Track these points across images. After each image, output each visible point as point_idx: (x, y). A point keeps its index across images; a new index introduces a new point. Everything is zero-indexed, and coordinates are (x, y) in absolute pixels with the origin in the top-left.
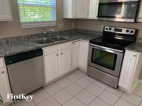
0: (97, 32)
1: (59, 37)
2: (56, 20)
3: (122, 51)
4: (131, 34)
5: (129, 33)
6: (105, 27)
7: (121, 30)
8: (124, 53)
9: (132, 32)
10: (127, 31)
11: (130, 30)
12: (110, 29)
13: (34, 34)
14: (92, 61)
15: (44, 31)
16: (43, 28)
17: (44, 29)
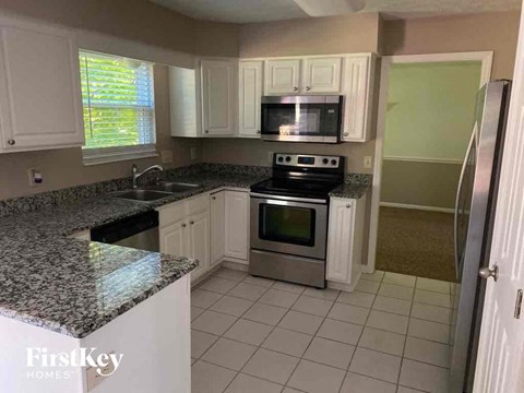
0: (258, 169)
1: (170, 184)
2: (155, 142)
3: (324, 201)
4: (333, 166)
5: (329, 165)
6: (275, 155)
7: (311, 161)
8: (328, 203)
9: (334, 162)
10: (325, 161)
11: (330, 159)
12: (288, 159)
13: (108, 179)
14: (262, 236)
15: (135, 170)
16: (134, 163)
17: (134, 166)
